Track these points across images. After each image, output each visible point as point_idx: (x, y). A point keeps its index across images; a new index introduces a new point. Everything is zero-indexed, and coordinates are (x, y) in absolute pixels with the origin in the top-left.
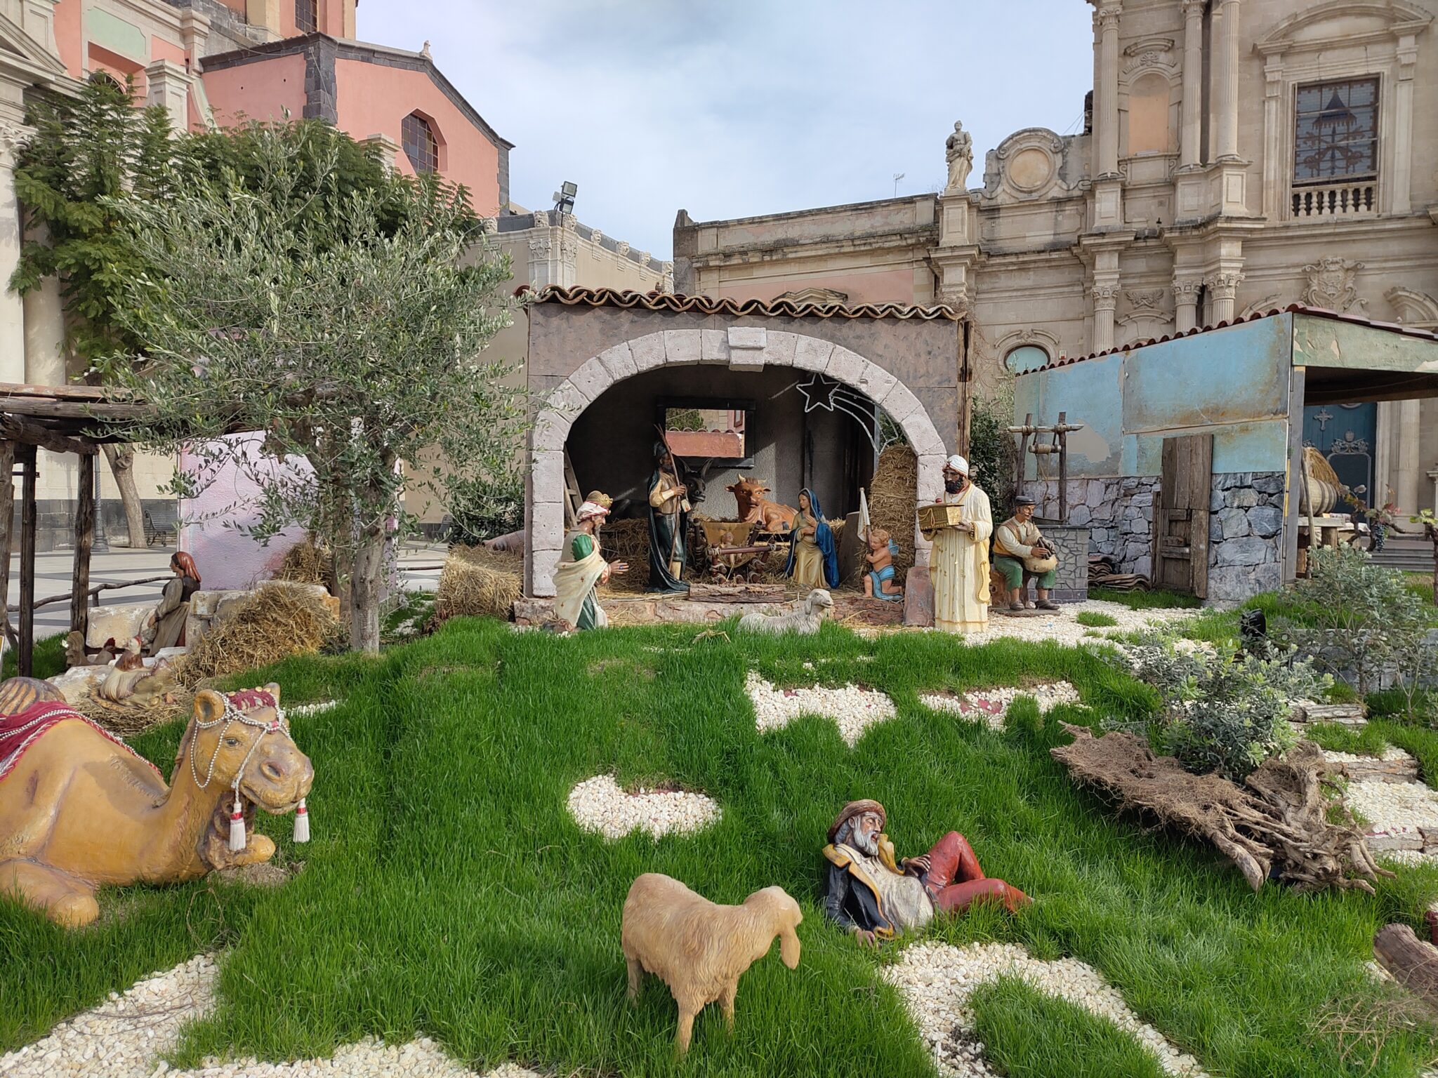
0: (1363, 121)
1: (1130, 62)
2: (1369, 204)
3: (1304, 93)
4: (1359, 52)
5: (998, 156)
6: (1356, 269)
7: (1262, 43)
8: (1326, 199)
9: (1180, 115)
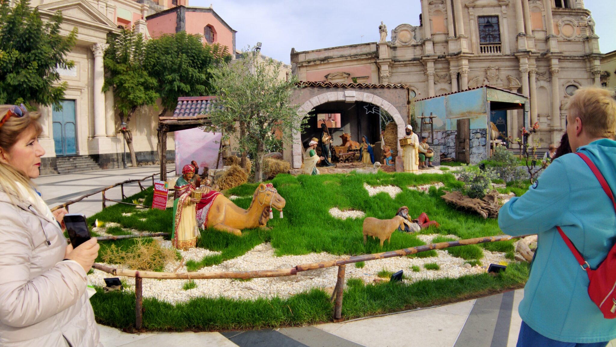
0: (496, 27)
1: (431, 6)
2: (500, 51)
3: (480, 18)
4: (492, 9)
5: (395, 31)
6: (498, 69)
7: (467, 4)
8: (489, 49)
9: (447, 22)
